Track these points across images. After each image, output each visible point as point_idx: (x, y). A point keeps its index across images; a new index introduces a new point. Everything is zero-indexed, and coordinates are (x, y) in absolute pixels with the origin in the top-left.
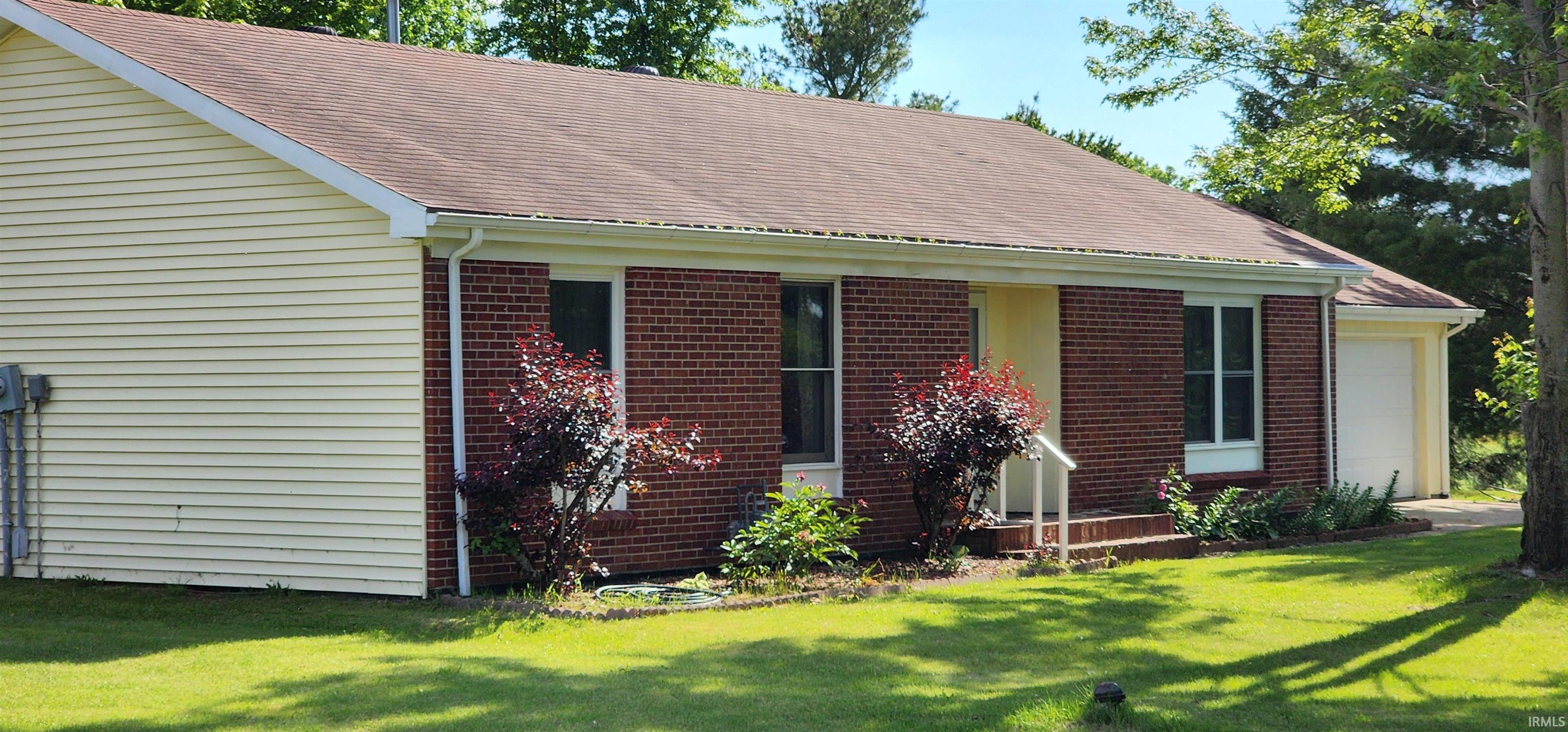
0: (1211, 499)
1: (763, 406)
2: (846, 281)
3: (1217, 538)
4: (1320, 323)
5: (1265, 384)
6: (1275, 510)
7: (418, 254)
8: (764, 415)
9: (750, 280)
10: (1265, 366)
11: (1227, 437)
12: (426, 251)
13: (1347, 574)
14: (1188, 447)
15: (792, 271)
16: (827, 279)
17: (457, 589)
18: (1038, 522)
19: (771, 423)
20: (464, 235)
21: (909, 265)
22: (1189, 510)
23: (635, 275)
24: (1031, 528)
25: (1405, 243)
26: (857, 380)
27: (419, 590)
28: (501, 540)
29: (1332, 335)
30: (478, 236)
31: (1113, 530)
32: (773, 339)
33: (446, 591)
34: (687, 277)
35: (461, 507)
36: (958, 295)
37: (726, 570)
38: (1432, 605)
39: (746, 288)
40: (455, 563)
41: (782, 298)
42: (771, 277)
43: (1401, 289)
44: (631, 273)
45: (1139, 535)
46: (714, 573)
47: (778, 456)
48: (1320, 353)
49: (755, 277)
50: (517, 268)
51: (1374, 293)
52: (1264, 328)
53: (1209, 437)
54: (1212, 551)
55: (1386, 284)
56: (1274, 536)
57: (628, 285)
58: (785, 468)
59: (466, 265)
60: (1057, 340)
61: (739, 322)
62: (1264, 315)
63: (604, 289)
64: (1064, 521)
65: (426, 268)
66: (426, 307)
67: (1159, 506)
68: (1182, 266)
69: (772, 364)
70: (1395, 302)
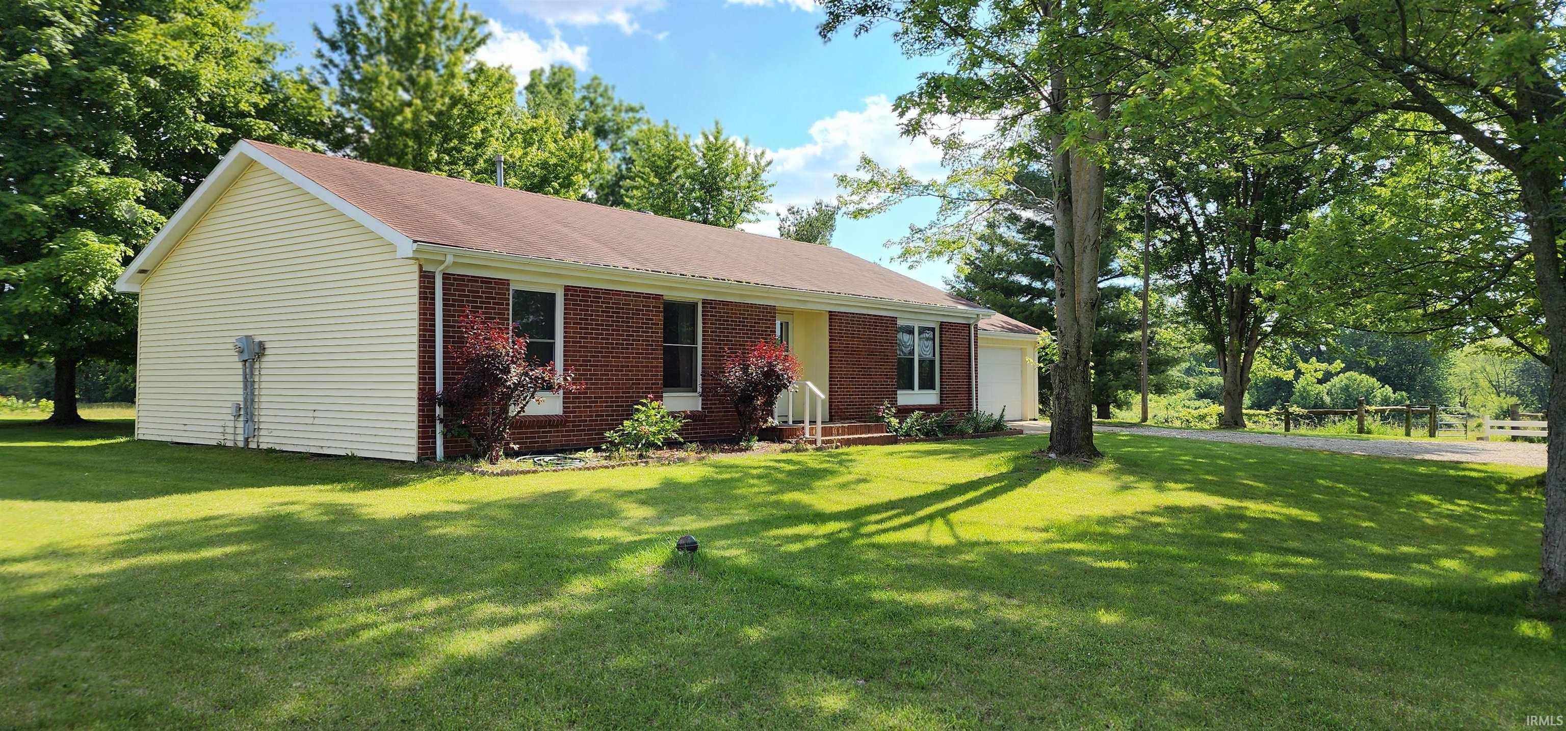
0: (906, 418)
1: (652, 363)
2: (705, 302)
3: (910, 435)
4: (970, 336)
5: (941, 364)
6: (942, 423)
7: (416, 268)
8: (652, 367)
9: (644, 297)
10: (941, 355)
11: (921, 388)
12: (421, 266)
13: (955, 454)
14: (899, 392)
15: (671, 295)
16: (695, 301)
17: (435, 458)
18: (807, 426)
19: (656, 371)
20: (442, 258)
21: (741, 295)
22: (895, 422)
23: (569, 290)
24: (803, 428)
25: (1027, 313)
26: (710, 352)
27: (413, 458)
28: (457, 429)
29: (976, 342)
30: (450, 259)
31: (851, 431)
32: (658, 329)
33: (428, 459)
34: (603, 293)
35: (439, 411)
36: (770, 313)
37: (604, 447)
38: (990, 474)
39: (642, 302)
40: (435, 443)
41: (664, 308)
42: (658, 297)
43: (1017, 326)
44: (567, 289)
45: (865, 433)
46: (597, 449)
47: (660, 388)
48: (970, 350)
49: (648, 296)
50: (486, 281)
51: (1003, 327)
52: (941, 337)
53: (912, 388)
54: (904, 442)
55: (1010, 324)
56: (940, 436)
57: (565, 295)
58: (664, 395)
59: (446, 277)
60: (828, 338)
61: (637, 319)
62: (941, 331)
63: (550, 298)
64: (819, 426)
65: (421, 277)
66: (420, 298)
67: (879, 419)
68: (895, 304)
69: (658, 341)
70: (1011, 330)
